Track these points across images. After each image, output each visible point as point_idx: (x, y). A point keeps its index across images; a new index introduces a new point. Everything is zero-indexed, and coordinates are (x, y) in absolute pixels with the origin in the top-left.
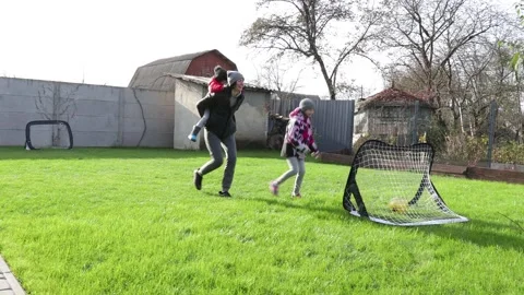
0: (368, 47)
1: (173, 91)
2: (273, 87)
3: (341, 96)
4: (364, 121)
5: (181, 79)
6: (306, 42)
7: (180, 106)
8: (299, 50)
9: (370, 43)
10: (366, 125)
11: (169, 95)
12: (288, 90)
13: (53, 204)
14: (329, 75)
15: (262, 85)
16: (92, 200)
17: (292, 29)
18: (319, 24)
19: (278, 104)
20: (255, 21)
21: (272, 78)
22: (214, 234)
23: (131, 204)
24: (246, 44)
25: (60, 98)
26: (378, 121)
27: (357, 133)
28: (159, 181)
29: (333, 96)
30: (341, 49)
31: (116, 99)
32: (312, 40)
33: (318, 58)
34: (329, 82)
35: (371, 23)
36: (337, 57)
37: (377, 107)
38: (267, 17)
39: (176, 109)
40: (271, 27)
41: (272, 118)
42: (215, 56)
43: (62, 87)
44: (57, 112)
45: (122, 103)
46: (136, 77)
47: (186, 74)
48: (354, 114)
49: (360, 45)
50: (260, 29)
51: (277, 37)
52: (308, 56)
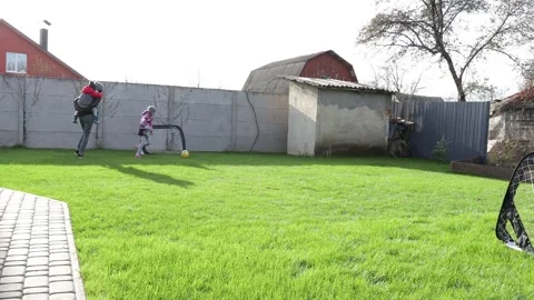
0: (504, 42)
1: (287, 93)
2: (393, 88)
3: (472, 97)
4: (500, 125)
5: (295, 81)
6: (432, 39)
7: (294, 109)
8: (423, 47)
9: (507, 36)
10: (503, 129)
11: (283, 98)
12: (409, 92)
13: (154, 219)
14: (458, 74)
15: (380, 86)
16: (196, 214)
17: (415, 24)
18: (446, 18)
19: (400, 107)
20: (374, 16)
21: (391, 79)
22: (335, 269)
23: (238, 222)
24: (364, 42)
25: (174, 103)
26: (518, 125)
27: (492, 138)
28: (271, 192)
29: (463, 97)
30: (473, 44)
31: (229, 103)
32: (438, 36)
33: (446, 56)
34: (458, 82)
35: (509, 15)
36: (468, 54)
37: (517, 110)
38: (388, 12)
39: (290, 112)
40: (392, 23)
41: (393, 122)
42: (330, 56)
43: (177, 91)
44: (171, 117)
45: (234, 107)
46: (250, 80)
47: (301, 76)
48: (489, 117)
49: (495, 40)
50: (380, 25)
51: (399, 33)
52: (434, 53)
